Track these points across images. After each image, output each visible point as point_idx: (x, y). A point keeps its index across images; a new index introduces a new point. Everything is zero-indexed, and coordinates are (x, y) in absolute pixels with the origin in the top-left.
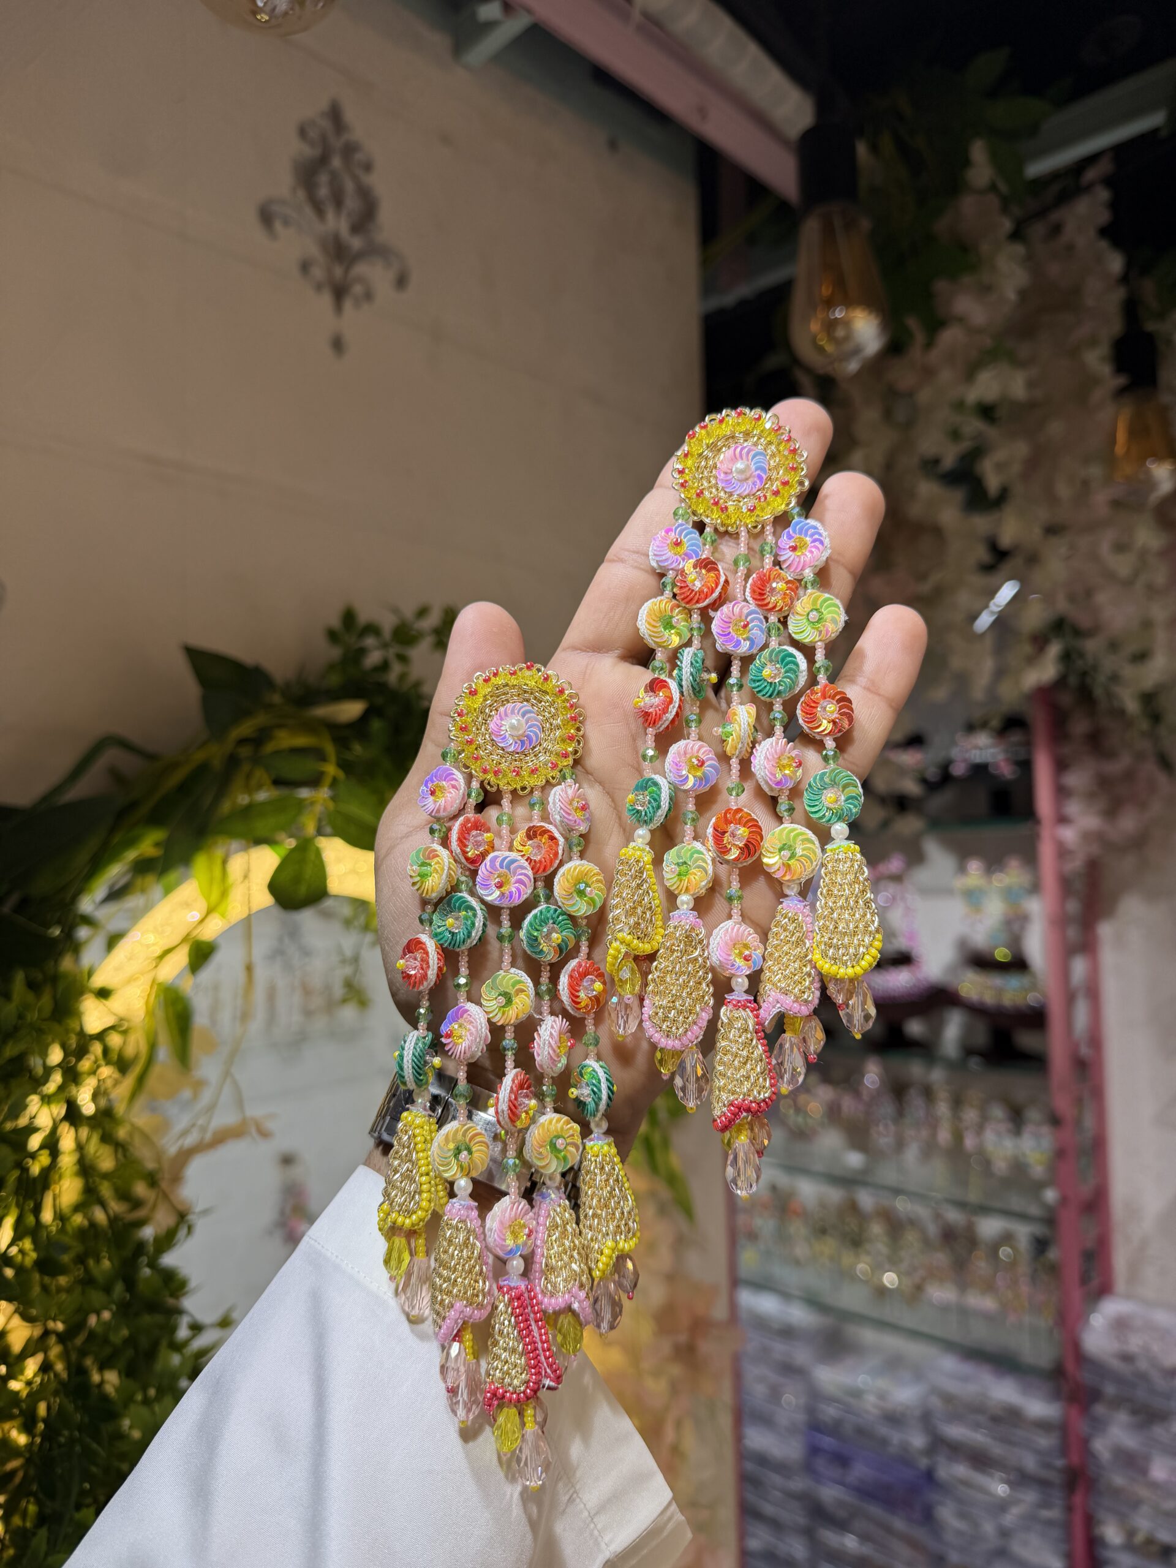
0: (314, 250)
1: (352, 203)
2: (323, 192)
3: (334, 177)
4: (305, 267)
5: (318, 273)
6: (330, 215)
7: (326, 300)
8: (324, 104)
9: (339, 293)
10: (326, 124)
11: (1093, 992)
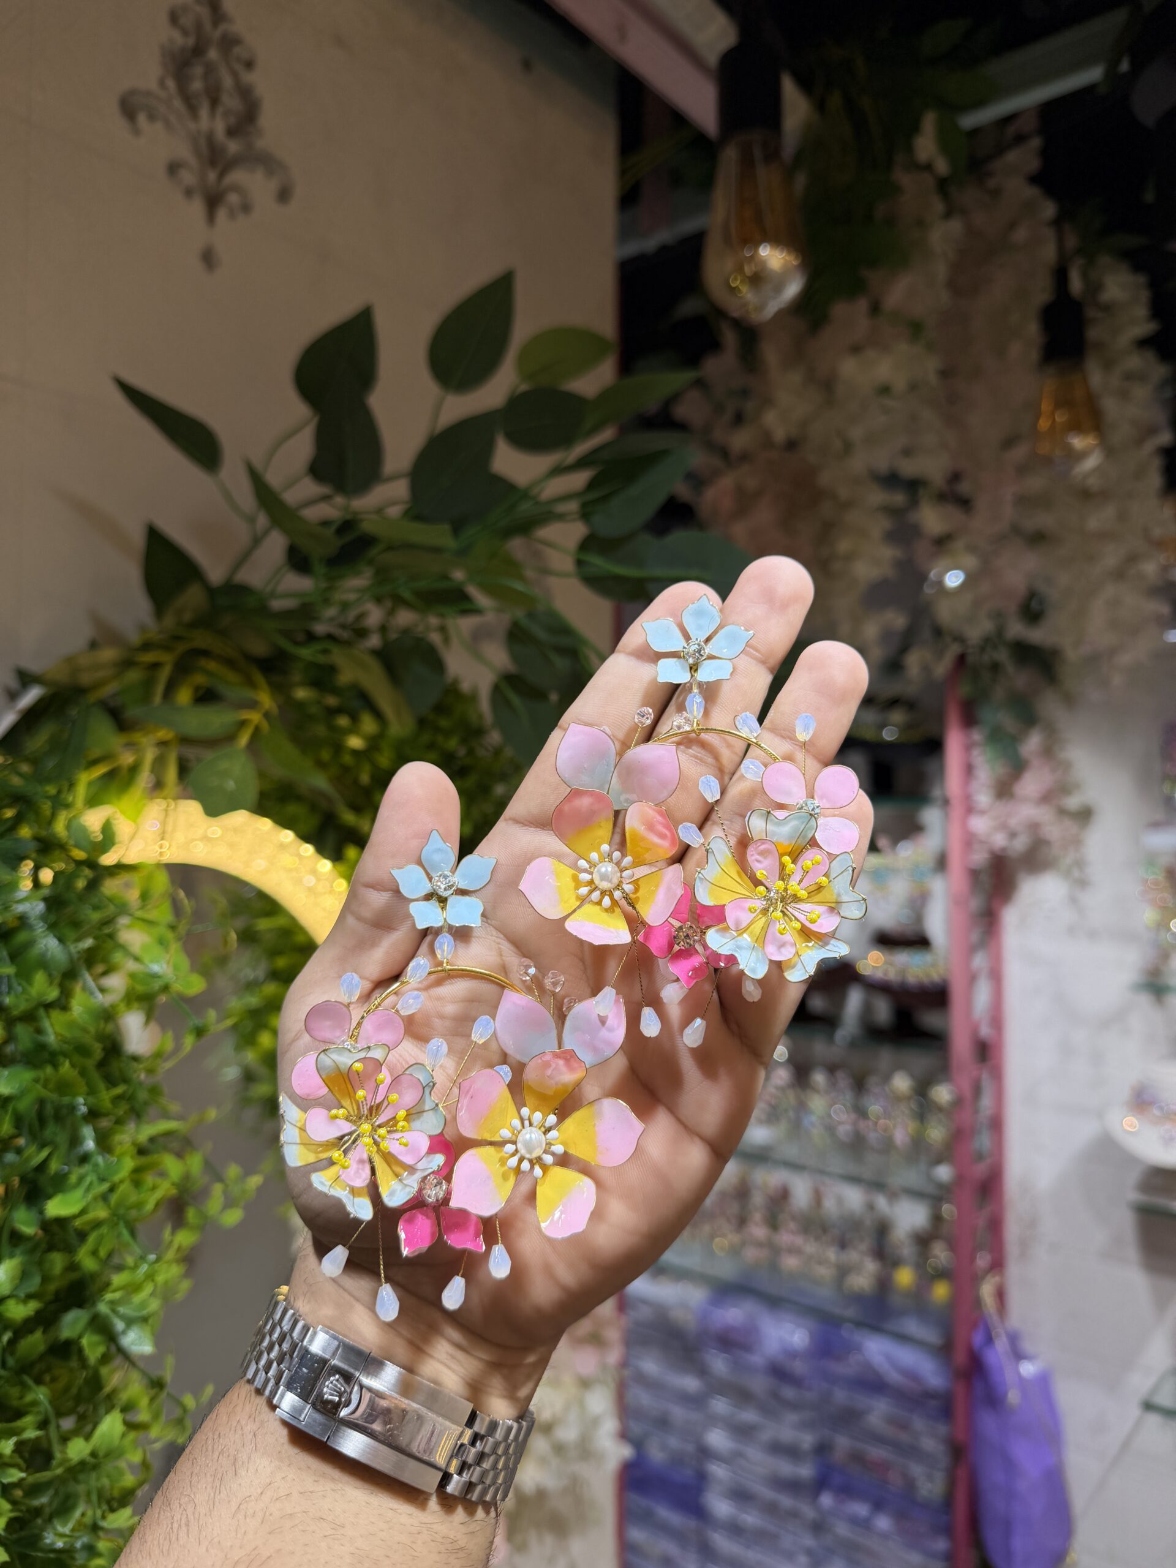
0: (183, 151)
1: (231, 102)
2: (197, 85)
3: (210, 70)
4: (173, 168)
5: (188, 177)
6: (204, 112)
7: (197, 208)
9: (213, 202)
10: (201, 11)
11: (996, 976)
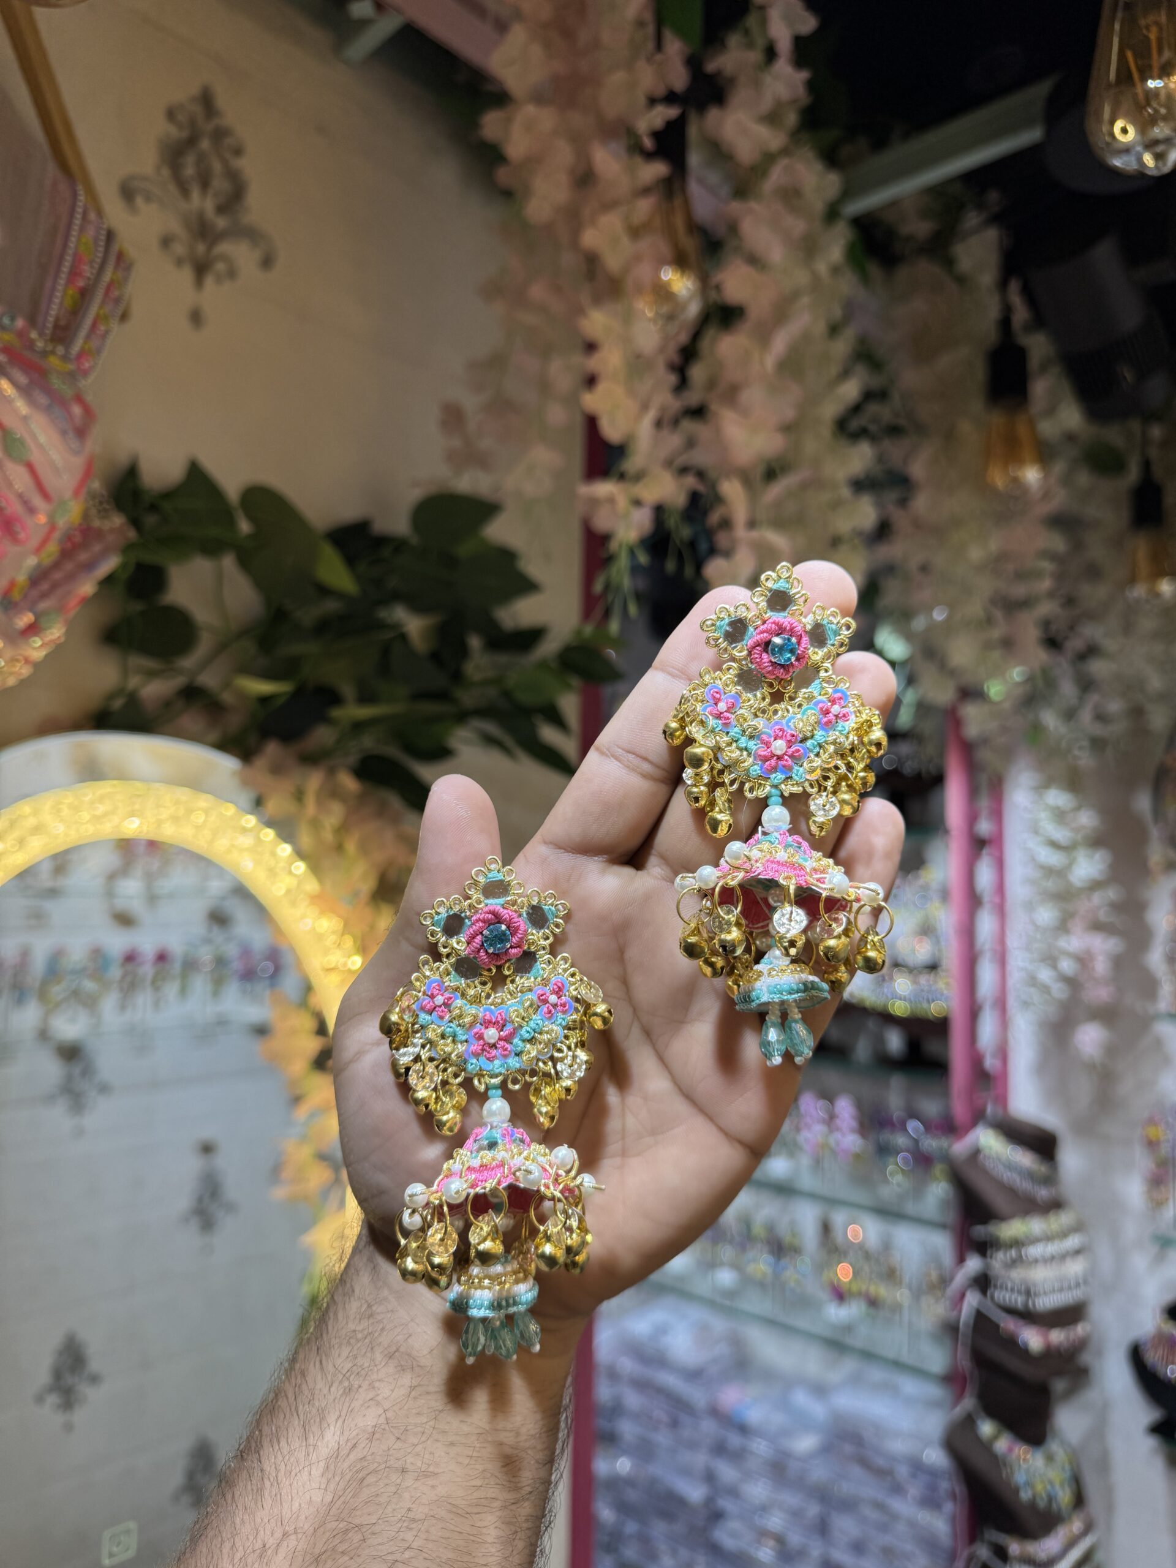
0: (175, 226)
1: (220, 184)
2: (189, 171)
3: (201, 158)
4: (166, 242)
5: (179, 249)
6: (196, 194)
7: (186, 275)
8: (195, 90)
9: (201, 269)
10: (198, 109)
